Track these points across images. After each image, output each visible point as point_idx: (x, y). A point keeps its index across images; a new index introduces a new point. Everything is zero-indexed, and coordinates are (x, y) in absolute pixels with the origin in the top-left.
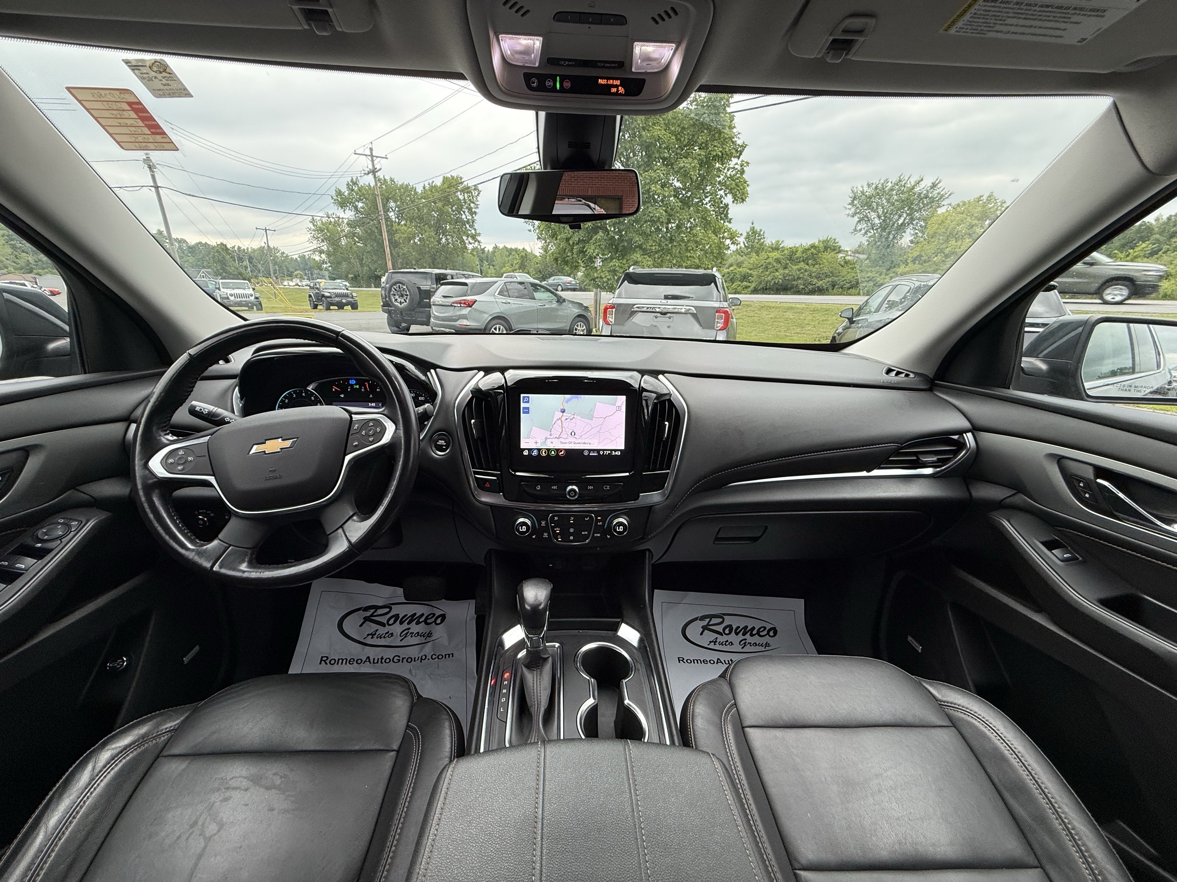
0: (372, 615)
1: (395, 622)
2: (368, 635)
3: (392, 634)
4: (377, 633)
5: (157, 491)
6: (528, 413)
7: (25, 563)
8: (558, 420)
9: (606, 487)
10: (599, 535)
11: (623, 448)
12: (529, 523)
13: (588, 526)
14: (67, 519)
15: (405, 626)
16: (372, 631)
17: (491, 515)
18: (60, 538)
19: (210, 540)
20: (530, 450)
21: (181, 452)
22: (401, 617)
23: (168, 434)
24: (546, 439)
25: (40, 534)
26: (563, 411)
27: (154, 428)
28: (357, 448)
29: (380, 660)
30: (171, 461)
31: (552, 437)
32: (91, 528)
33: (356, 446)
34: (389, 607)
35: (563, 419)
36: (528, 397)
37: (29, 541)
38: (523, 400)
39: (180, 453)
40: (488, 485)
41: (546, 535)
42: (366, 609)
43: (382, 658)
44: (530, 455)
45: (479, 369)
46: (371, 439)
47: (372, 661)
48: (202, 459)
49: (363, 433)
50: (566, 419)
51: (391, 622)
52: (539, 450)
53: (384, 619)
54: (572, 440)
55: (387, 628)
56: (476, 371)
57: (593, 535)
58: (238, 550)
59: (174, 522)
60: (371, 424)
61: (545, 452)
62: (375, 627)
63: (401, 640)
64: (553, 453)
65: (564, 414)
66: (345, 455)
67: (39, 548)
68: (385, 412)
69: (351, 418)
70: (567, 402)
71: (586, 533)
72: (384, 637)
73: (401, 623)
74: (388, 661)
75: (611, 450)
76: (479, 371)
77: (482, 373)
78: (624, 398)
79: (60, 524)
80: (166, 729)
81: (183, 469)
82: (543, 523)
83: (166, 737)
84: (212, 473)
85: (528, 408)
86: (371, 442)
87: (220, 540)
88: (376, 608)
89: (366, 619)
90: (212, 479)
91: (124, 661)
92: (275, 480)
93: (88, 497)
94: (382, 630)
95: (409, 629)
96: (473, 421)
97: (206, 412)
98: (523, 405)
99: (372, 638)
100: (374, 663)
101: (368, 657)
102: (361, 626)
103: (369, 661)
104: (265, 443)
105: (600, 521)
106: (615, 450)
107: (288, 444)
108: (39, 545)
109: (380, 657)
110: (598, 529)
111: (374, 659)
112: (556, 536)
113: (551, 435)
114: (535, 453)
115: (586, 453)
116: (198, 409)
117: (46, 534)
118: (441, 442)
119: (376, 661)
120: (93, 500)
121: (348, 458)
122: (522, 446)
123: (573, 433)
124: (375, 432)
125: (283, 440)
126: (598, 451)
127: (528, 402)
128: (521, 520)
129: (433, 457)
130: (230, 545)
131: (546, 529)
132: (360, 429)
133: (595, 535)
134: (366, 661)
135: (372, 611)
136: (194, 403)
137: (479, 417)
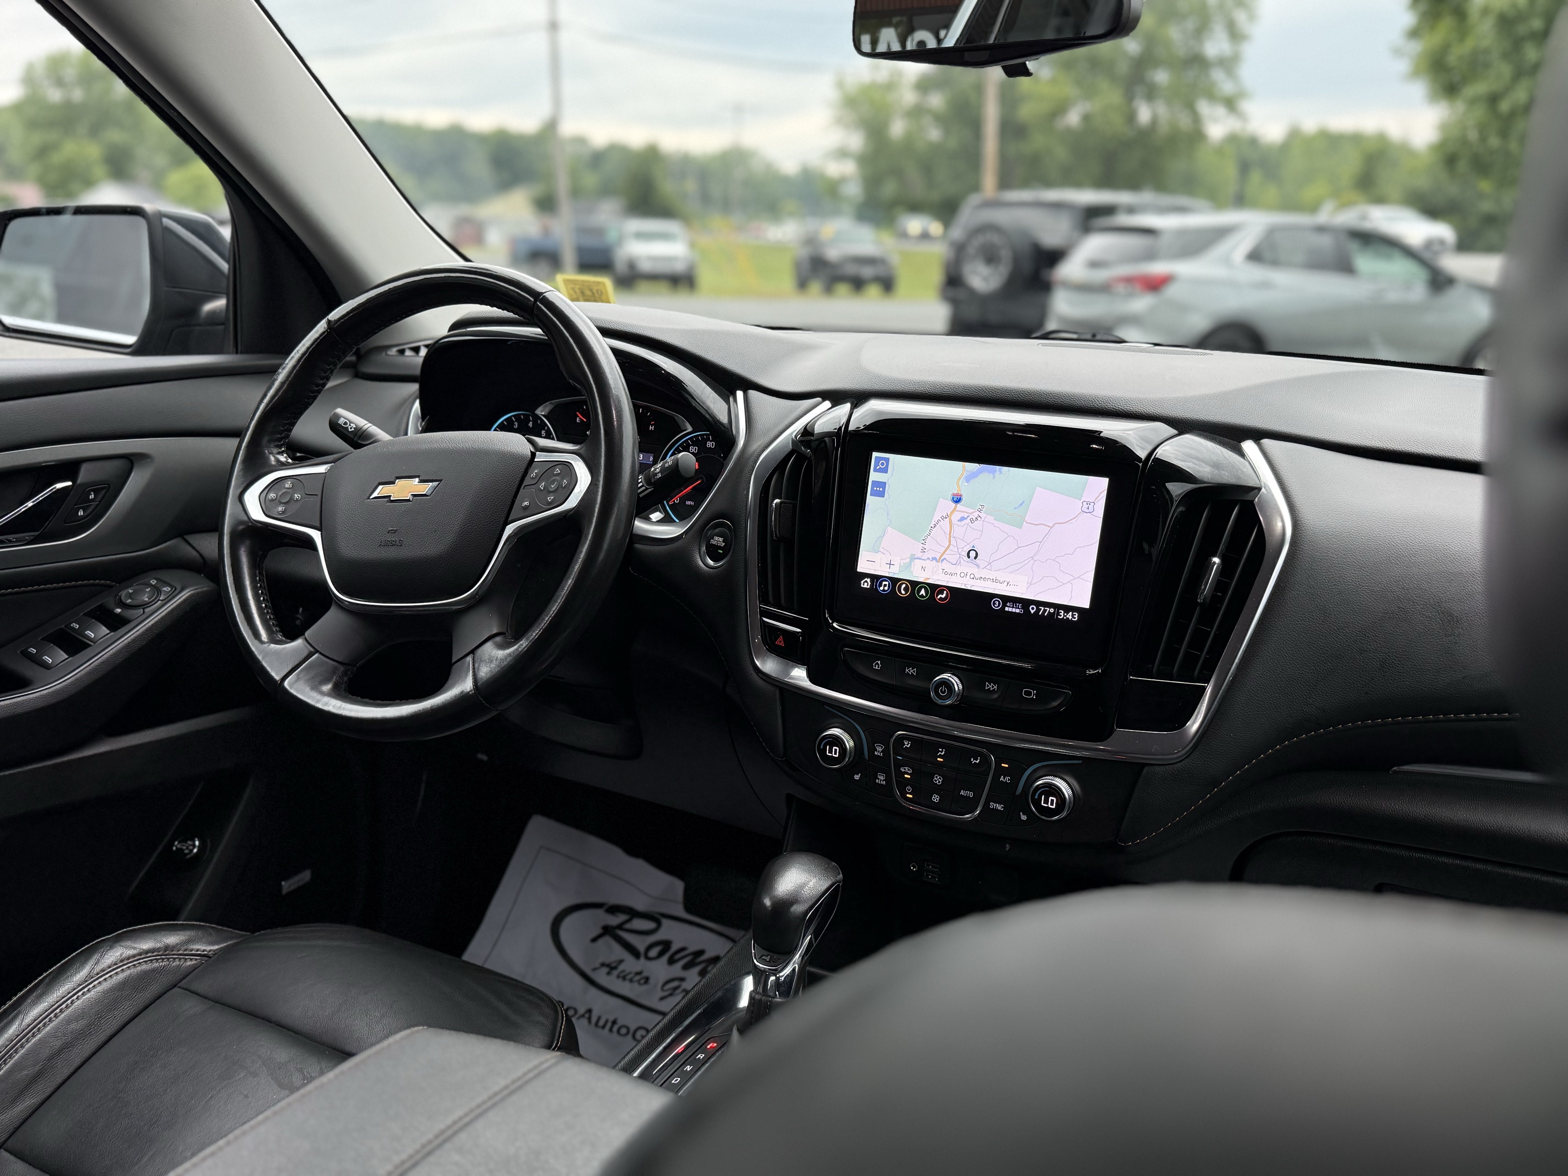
0: (620, 927)
1: (661, 954)
2: (603, 965)
3: (647, 979)
4: (621, 967)
5: (248, 542)
6: (881, 494)
7: (97, 632)
8: (943, 518)
9: (1029, 693)
10: (999, 807)
11: (1086, 604)
12: (849, 743)
13: (975, 779)
14: (162, 581)
15: (676, 970)
16: (611, 959)
17: (779, 708)
18: (144, 605)
19: (293, 638)
20: (875, 578)
21: (288, 484)
22: (674, 948)
23: (281, 453)
24: (913, 558)
25: (123, 594)
26: (957, 500)
27: (265, 439)
28: (527, 512)
29: (609, 1025)
30: (272, 495)
31: (925, 556)
32: (185, 600)
33: (526, 508)
34: (656, 918)
35: (956, 517)
36: (887, 460)
37: (109, 601)
38: (876, 464)
39: (287, 486)
40: (780, 642)
41: (881, 779)
42: (614, 910)
43: (614, 1022)
44: (873, 590)
45: (825, 395)
46: (550, 498)
47: (594, 1020)
48: (312, 498)
49: (542, 486)
50: (962, 519)
51: (653, 953)
52: (894, 581)
53: (641, 943)
54: (968, 567)
55: (641, 964)
56: (819, 399)
57: (987, 804)
58: (327, 662)
59: (256, 597)
60: (558, 471)
61: (906, 589)
62: (619, 952)
63: (662, 998)
64: (923, 592)
65: (959, 506)
66: (506, 523)
67: (118, 615)
68: (582, 452)
69: (533, 455)
70: (968, 479)
71: (971, 795)
72: (631, 981)
73: (671, 961)
74: (623, 1031)
75: (1058, 607)
76: (824, 400)
77: (827, 404)
78: (1103, 483)
79: (151, 585)
80: (197, 950)
81: (284, 512)
82: (879, 750)
83: (194, 962)
84: (318, 525)
85: (883, 485)
86: (550, 504)
87: (306, 639)
88: (633, 913)
89: (607, 931)
90: (316, 535)
91: (194, 846)
92: (392, 549)
93: (194, 553)
94: (630, 964)
95: (682, 979)
96: (777, 501)
97: (351, 428)
98: (874, 476)
99: (609, 973)
100: (596, 1024)
101: (590, 1011)
102: (594, 940)
103: (589, 1019)
104: (393, 483)
105: (1005, 772)
106: (1068, 609)
107: (426, 488)
108: (119, 610)
109: (611, 1019)
110: (998, 792)
111: (599, 1019)
112: (902, 784)
113: (923, 551)
114: (885, 587)
115: (996, 605)
116: (341, 421)
117: (130, 596)
118: (718, 541)
119: (601, 1023)
120: (201, 560)
121: (509, 529)
122: (863, 566)
123: (973, 554)
124: (560, 486)
125: (421, 481)
126: (1025, 603)
127: (885, 470)
128: (836, 731)
129: (698, 566)
130: (317, 651)
131: (882, 764)
132: (540, 478)
133: (992, 805)
134: (583, 1016)
135: (622, 918)
136: (340, 411)
137: (791, 496)
